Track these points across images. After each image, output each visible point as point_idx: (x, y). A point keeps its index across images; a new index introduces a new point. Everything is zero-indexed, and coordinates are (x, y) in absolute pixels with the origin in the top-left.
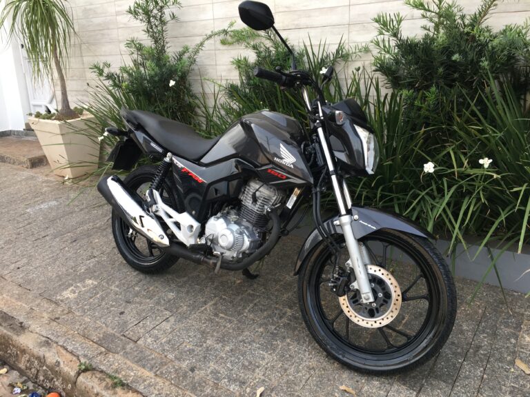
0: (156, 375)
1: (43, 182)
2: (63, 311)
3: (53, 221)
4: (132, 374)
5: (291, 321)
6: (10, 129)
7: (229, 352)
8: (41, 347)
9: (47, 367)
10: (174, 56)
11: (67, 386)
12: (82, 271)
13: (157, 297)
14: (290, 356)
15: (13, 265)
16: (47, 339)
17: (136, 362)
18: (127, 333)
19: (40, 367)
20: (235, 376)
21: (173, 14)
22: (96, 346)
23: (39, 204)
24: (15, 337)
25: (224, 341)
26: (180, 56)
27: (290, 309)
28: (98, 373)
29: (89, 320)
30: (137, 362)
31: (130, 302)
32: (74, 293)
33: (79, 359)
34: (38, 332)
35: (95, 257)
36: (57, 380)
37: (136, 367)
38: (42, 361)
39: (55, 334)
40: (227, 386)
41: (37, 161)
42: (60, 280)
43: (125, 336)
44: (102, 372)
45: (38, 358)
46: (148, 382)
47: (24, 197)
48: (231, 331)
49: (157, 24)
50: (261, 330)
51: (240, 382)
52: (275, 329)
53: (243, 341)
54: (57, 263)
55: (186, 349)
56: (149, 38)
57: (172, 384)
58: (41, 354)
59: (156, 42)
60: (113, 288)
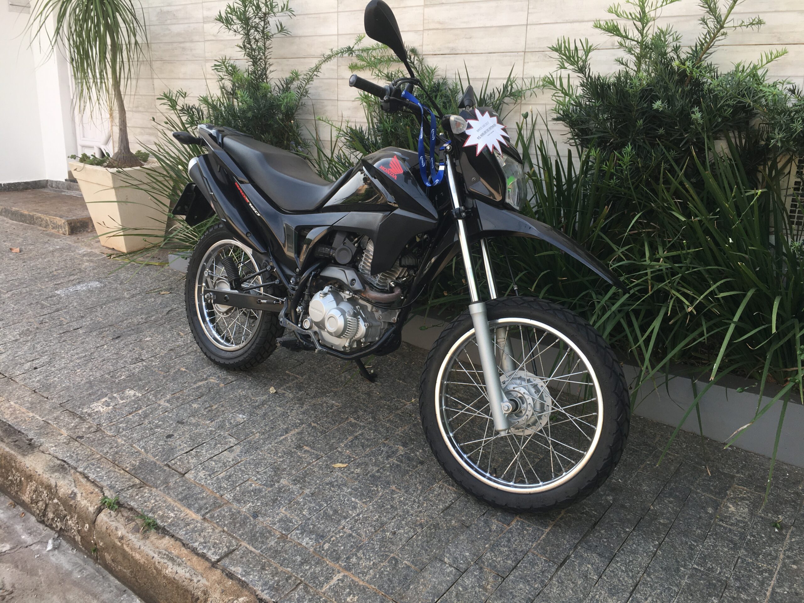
0: (204, 519)
1: (84, 255)
2: (89, 428)
3: (91, 309)
4: (172, 515)
5: (401, 462)
6: (47, 179)
7: (308, 496)
8: (53, 472)
9: (59, 499)
10: (279, 84)
11: (83, 526)
12: (123, 377)
13: (220, 419)
14: (392, 506)
15: (29, 364)
16: (63, 463)
17: (179, 500)
18: (173, 462)
19: (49, 500)
20: (311, 526)
21: (281, 25)
22: (128, 476)
23: (74, 285)
24: (19, 458)
25: (305, 481)
26: (287, 84)
27: (403, 446)
28: (127, 510)
29: (123, 442)
30: (181, 500)
31: (182, 423)
32: (108, 405)
33: (102, 491)
34: (52, 452)
35: (142, 360)
36: (71, 518)
37: (179, 506)
38: (52, 491)
39: (75, 456)
40: (299, 538)
41: (78, 225)
42: (91, 387)
43: (169, 466)
44: (131, 509)
45: (48, 487)
46: (192, 526)
47: (55, 273)
48: (316, 469)
49: (257, 38)
50: (358, 470)
51: (317, 535)
52: (378, 471)
53: (331, 483)
54: (90, 365)
55: (251, 488)
56: (246, 57)
57: (224, 531)
58: (53, 482)
59: (255, 63)
60: (162, 402)
